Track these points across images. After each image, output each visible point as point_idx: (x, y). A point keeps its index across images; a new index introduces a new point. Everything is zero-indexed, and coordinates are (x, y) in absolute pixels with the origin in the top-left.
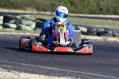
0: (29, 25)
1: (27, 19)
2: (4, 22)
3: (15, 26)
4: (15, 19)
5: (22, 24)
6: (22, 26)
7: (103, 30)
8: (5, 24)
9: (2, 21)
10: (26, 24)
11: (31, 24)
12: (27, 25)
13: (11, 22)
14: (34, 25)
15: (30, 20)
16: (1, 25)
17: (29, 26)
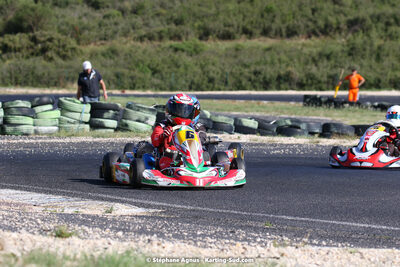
0: (143, 119)
1: (139, 109)
2: (92, 117)
3: (113, 123)
4: (114, 110)
5: (130, 119)
6: (128, 122)
7: (289, 123)
8: (94, 119)
9: (89, 115)
10: (136, 118)
11: (147, 119)
12: (138, 121)
13: (106, 115)
14: (152, 120)
15: (144, 109)
16: (86, 123)
17: (143, 122)
